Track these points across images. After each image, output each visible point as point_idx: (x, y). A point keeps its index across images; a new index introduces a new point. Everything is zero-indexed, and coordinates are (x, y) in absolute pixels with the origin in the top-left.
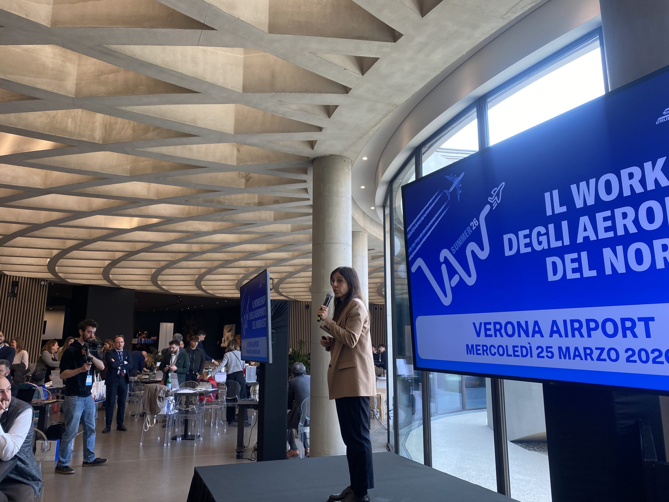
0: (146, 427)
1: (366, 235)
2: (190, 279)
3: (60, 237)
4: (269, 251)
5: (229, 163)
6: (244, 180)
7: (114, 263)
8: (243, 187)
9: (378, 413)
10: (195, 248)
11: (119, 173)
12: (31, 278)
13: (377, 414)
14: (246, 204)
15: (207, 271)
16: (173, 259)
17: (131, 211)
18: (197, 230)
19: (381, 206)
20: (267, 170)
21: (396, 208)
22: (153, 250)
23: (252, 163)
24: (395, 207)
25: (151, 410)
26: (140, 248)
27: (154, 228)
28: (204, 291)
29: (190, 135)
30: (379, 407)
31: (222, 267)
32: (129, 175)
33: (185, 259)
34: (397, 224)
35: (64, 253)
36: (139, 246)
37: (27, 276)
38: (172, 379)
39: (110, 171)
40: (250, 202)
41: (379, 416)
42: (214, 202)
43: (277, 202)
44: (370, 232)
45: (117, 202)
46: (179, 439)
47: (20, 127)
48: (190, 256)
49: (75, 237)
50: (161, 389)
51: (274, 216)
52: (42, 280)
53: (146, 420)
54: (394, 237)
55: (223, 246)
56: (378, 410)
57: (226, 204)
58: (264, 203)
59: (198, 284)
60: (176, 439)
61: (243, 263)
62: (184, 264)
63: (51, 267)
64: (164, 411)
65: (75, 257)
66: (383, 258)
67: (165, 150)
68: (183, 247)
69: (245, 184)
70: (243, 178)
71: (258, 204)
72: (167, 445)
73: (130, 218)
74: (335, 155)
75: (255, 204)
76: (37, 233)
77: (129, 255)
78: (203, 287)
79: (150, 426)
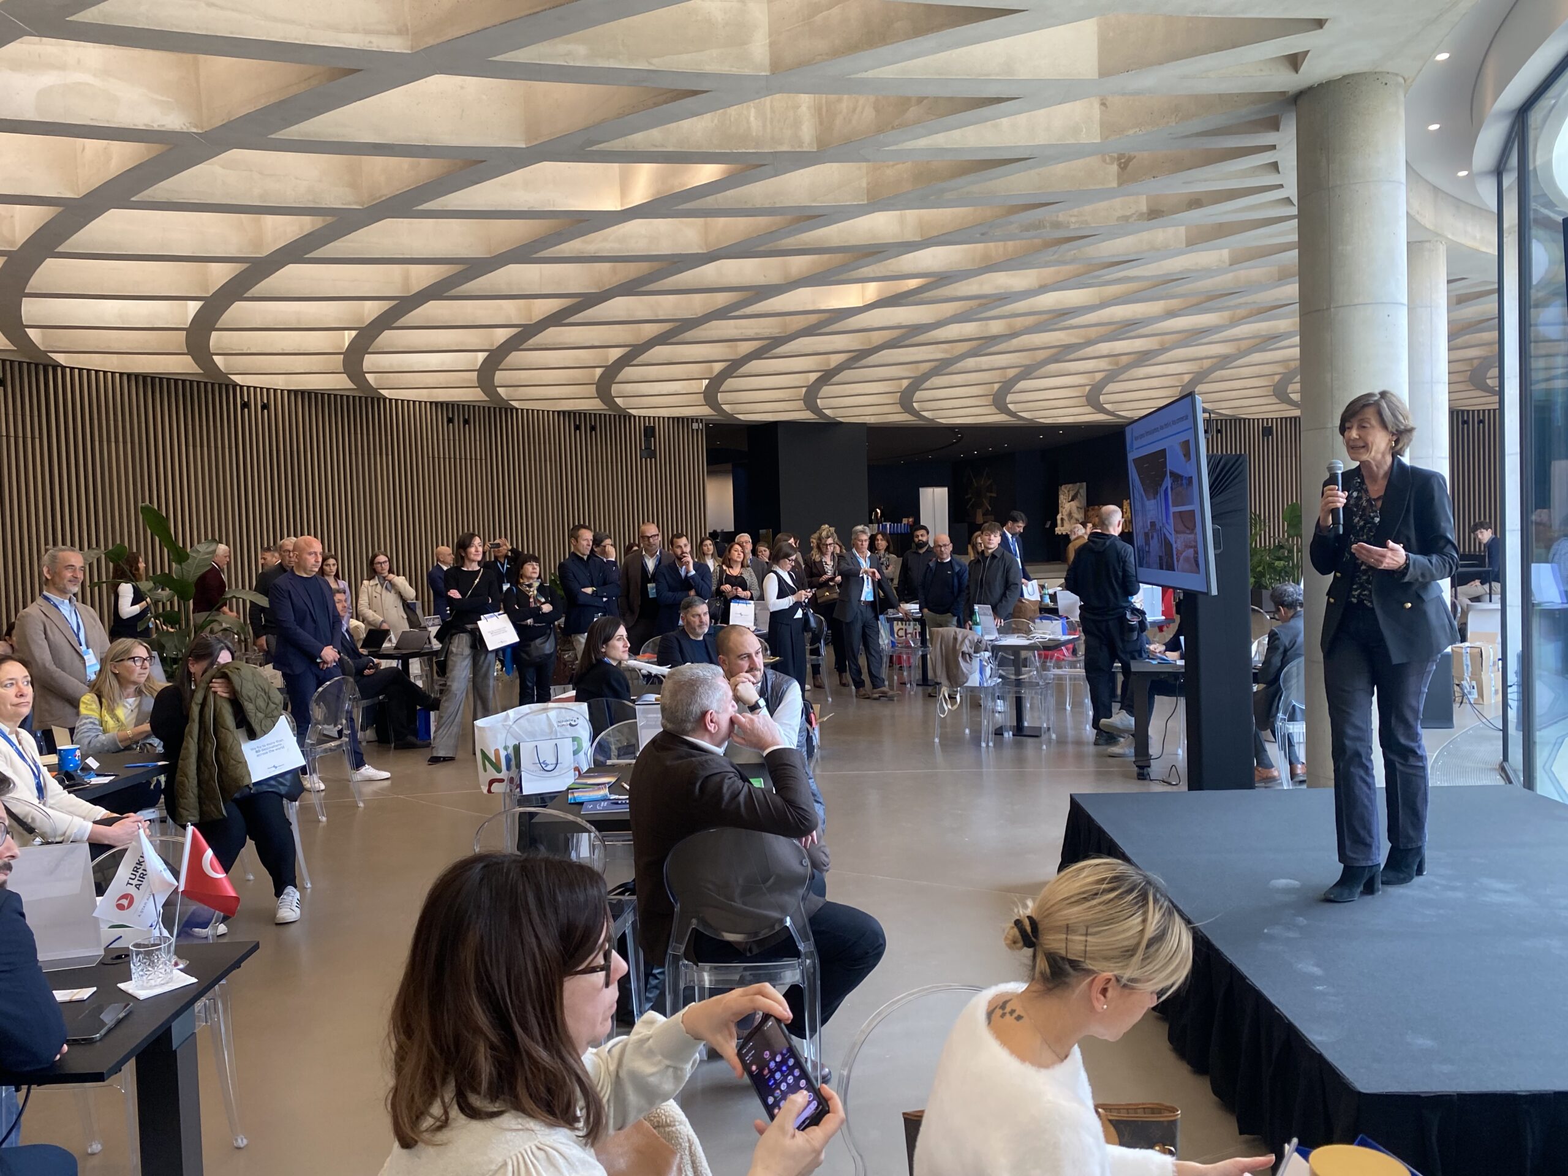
0: (943, 712)
1: (1442, 249)
2: (981, 393)
3: (728, 337)
4: (1171, 314)
5: (1083, 139)
6: (1114, 168)
7: (827, 376)
8: (1115, 185)
9: (1475, 691)
10: (996, 327)
11: (847, 199)
12: (673, 418)
13: (1470, 693)
14: (1118, 219)
15: (1022, 371)
16: (948, 356)
17: (866, 271)
18: (1003, 291)
19: (1490, 173)
20: (1176, 138)
21: (1538, 169)
22: (907, 342)
23: (1138, 130)
24: (1535, 169)
25: (949, 678)
26: (880, 342)
27: (911, 298)
28: (1013, 414)
29: (999, 100)
30: (1476, 676)
31: (1057, 361)
32: (866, 202)
33: (974, 353)
34: (1539, 208)
35: (733, 367)
36: (877, 338)
37: (666, 415)
38: (983, 617)
39: (828, 201)
40: (1129, 214)
41: (1476, 696)
42: (1044, 227)
43: (1196, 202)
44: (1454, 239)
45: (837, 258)
46: (1008, 735)
47: (671, 149)
48: (984, 345)
49: (757, 334)
50: (964, 638)
51: (1186, 237)
52: (694, 419)
53: (941, 696)
54: (1530, 242)
55: (1060, 316)
56: (1474, 683)
57: (1072, 226)
58: (1163, 212)
59: (999, 402)
60: (1002, 734)
61: (1104, 348)
62: (971, 362)
63: (710, 396)
64: (974, 680)
65: (754, 372)
66: (1497, 295)
67: (942, 140)
68: (969, 329)
69: (1119, 176)
70: (1112, 163)
71: (1149, 215)
72: (987, 745)
73: (860, 284)
74: (1359, 74)
75: (1141, 216)
76: (689, 335)
77: (857, 358)
78: (1010, 406)
79: (950, 707)
